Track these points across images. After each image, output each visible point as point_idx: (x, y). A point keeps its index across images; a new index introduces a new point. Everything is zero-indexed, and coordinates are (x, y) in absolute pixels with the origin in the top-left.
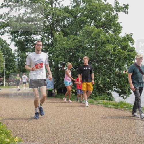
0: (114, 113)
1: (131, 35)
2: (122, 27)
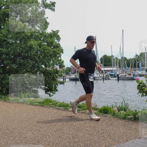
0: (39, 110)
1: (58, 31)
2: (49, 23)
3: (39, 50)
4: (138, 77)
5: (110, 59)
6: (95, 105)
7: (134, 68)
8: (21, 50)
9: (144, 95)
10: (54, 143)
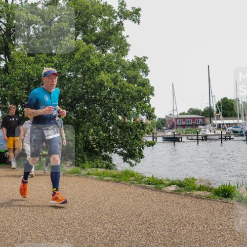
0: (113, 189)
1: (145, 58)
2: (130, 45)
5: (232, 105)
6: (208, 182)
8: (84, 89)
10: (138, 243)
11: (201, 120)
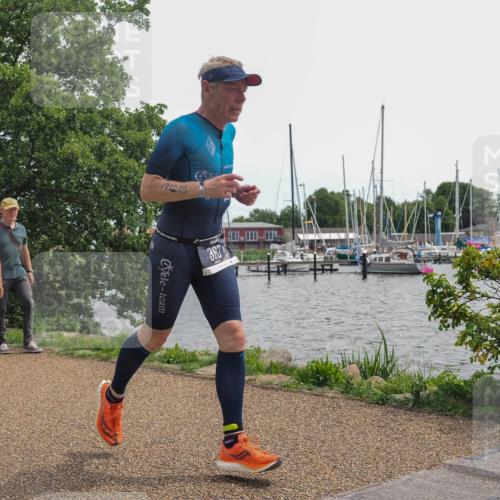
1: (161, 107)
3: (98, 170)
4: (429, 265)
5: (337, 204)
6: (286, 356)
7: (416, 233)
8: (34, 166)
9: (449, 326)
11: (276, 232)
